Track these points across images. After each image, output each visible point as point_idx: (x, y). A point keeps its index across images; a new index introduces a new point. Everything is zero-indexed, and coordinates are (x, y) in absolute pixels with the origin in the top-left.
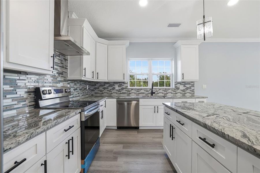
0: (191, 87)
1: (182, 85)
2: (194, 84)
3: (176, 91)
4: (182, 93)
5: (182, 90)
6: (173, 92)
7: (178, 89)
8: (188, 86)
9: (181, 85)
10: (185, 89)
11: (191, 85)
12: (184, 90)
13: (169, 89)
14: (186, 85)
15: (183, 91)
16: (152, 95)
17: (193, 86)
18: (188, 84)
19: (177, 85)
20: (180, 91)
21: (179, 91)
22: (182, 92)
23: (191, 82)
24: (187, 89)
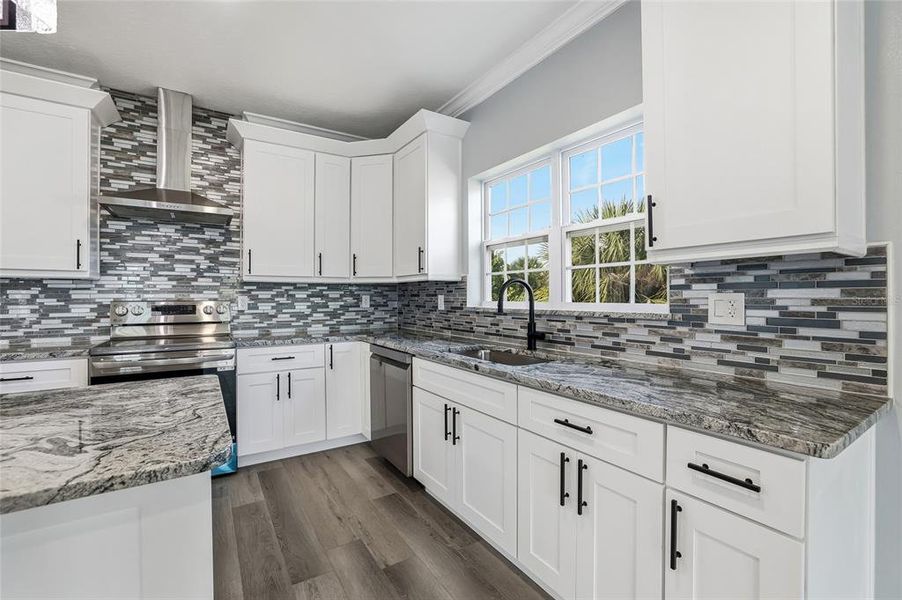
0: (835, 307)
1: (737, 288)
2: (879, 280)
3: (680, 341)
4: (728, 358)
5: (728, 336)
6: (657, 340)
7: (696, 319)
8: (796, 299)
9: (722, 287)
10: (762, 322)
11: (834, 293)
12: (753, 330)
13: (632, 321)
14: (771, 294)
15: (747, 339)
16: (531, 347)
17: (871, 294)
18: (800, 286)
19: (686, 294)
20: (715, 341)
21: (702, 339)
22: (732, 346)
23: (840, 263)
24: (789, 324)
